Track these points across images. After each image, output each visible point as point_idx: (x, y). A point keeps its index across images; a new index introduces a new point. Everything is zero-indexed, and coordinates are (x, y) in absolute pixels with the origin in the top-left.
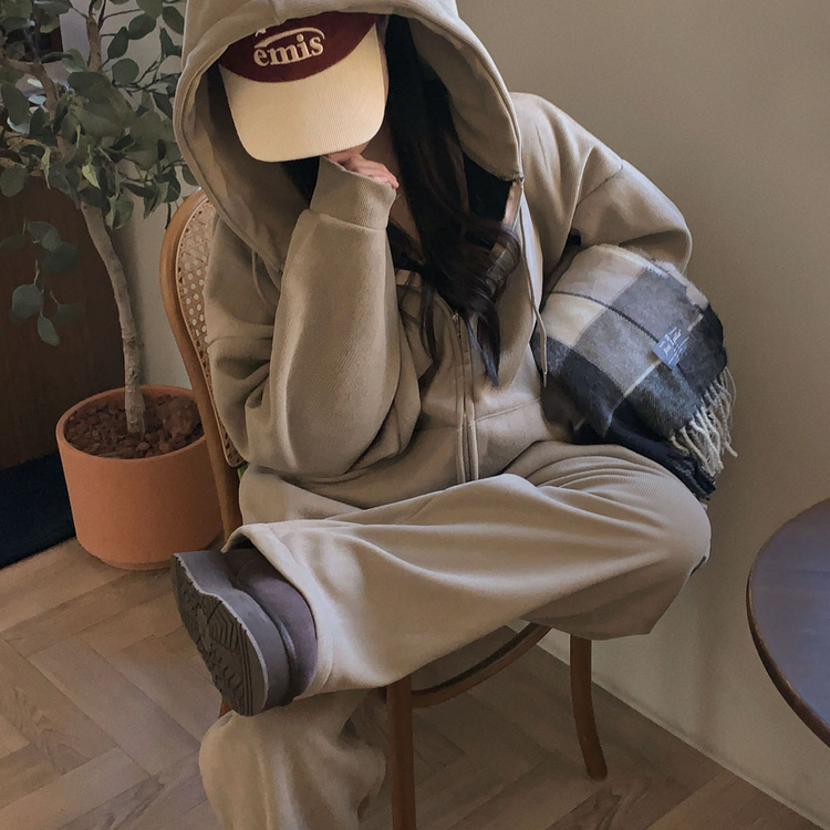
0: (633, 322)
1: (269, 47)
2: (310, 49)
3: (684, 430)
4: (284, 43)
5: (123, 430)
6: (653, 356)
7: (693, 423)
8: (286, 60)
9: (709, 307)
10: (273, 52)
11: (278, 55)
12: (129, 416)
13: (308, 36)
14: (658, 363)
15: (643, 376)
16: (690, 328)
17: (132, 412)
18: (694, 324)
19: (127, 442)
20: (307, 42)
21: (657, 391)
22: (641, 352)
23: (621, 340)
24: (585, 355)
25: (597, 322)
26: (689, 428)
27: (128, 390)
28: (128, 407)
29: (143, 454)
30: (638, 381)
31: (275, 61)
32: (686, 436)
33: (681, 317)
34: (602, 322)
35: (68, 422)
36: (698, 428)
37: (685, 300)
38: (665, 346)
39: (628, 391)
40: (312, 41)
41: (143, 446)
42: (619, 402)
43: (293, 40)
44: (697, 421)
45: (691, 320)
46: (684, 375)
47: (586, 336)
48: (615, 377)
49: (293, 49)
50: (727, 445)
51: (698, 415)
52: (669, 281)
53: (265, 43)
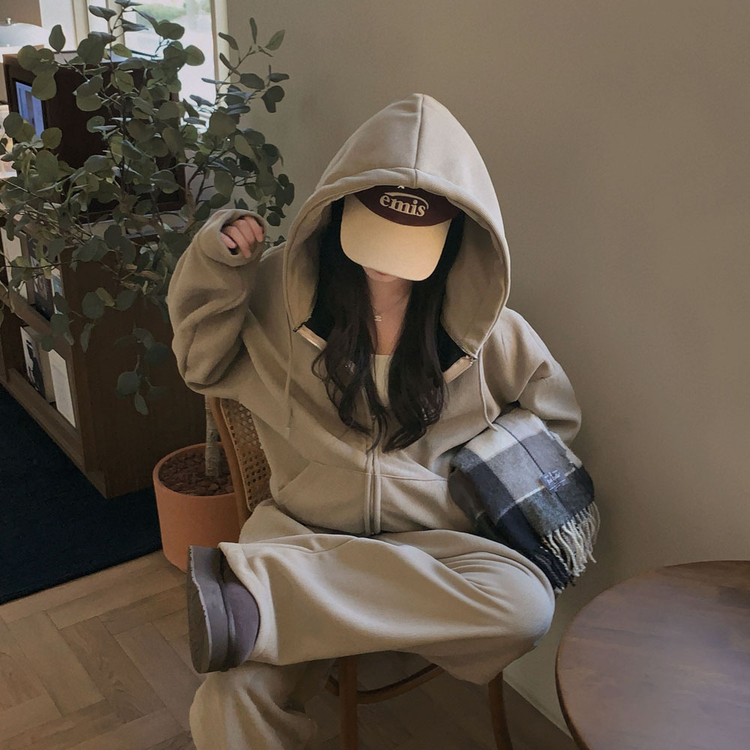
0: (530, 455)
1: (394, 197)
2: (417, 210)
3: (557, 531)
4: (405, 200)
5: (201, 474)
6: (541, 482)
7: (564, 527)
8: (400, 209)
9: (583, 467)
10: (395, 201)
11: (397, 205)
12: (207, 464)
13: (420, 203)
14: (543, 487)
15: (531, 493)
16: (567, 475)
17: (210, 462)
18: (569, 473)
19: (203, 483)
20: (418, 205)
21: (540, 505)
22: (533, 477)
23: (522, 464)
24: (493, 469)
25: (510, 449)
26: (561, 530)
27: (208, 445)
28: (207, 458)
29: (213, 493)
30: (527, 496)
31: (393, 207)
32: (559, 535)
33: (561, 465)
34: (512, 450)
35: (164, 465)
36: (567, 531)
37: (564, 457)
38: (549, 479)
39: (519, 500)
40: (420, 208)
41: (214, 486)
42: (512, 505)
43: (410, 201)
45: (567, 470)
46: (561, 501)
47: (500, 456)
48: (509, 487)
49: (408, 205)
50: (590, 553)
51: (569, 523)
52: (555, 443)
53: (393, 194)
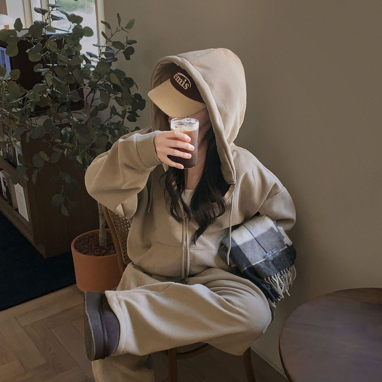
0: (261, 245)
5: (97, 245)
6: (264, 257)
9: (293, 245)
14: (265, 259)
15: (259, 262)
16: (281, 250)
17: (101, 239)
18: (283, 249)
19: (98, 250)
21: (263, 266)
23: (255, 250)
24: (242, 249)
25: (249, 241)
26: (271, 278)
27: (100, 230)
28: (100, 237)
32: (269, 279)
33: (278, 246)
35: (77, 241)
36: (274, 279)
37: (282, 241)
38: (269, 255)
39: (253, 264)
41: (104, 251)
42: (250, 266)
44: (274, 277)
45: (281, 248)
46: (274, 264)
47: (245, 244)
48: (250, 259)
51: (276, 275)
52: (278, 234)
